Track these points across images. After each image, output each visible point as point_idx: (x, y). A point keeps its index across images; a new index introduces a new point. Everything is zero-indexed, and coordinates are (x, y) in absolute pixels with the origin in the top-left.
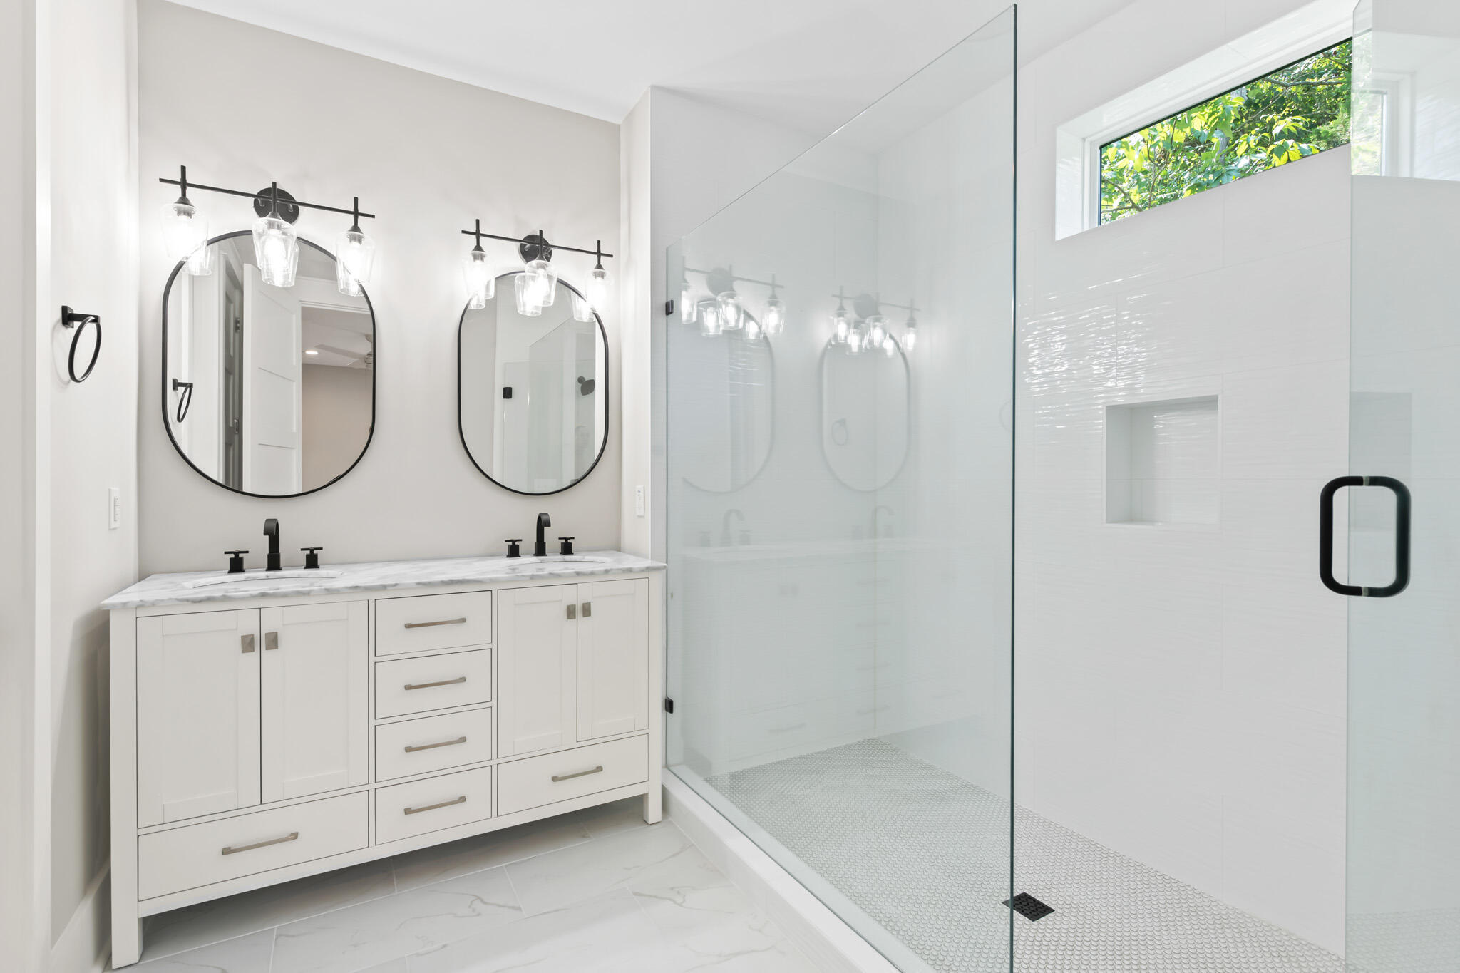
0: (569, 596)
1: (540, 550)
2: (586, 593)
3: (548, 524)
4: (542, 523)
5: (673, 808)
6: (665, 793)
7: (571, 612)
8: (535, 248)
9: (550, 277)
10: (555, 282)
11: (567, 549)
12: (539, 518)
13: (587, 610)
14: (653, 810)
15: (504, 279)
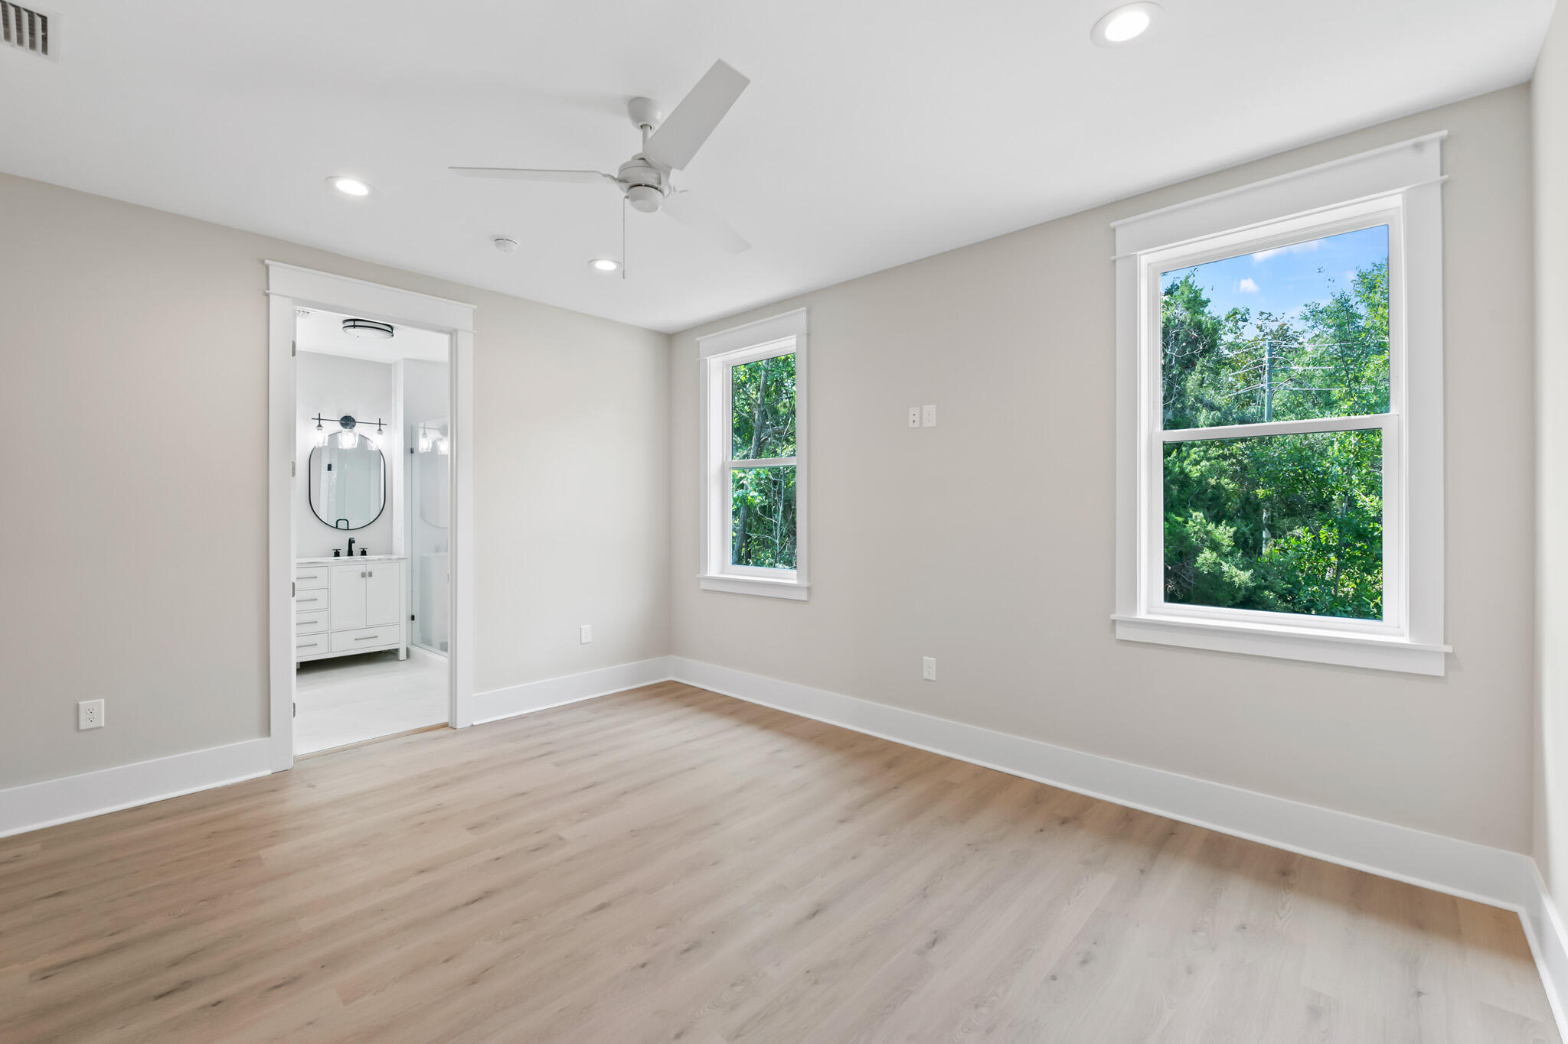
0: (362, 569)
1: (350, 553)
2: (369, 568)
3: (354, 542)
4: (351, 542)
5: (411, 654)
6: (408, 650)
7: (363, 575)
8: (348, 422)
9: (355, 435)
10: (357, 437)
11: (364, 553)
12: (350, 540)
13: (370, 575)
14: (402, 654)
15: (333, 436)
